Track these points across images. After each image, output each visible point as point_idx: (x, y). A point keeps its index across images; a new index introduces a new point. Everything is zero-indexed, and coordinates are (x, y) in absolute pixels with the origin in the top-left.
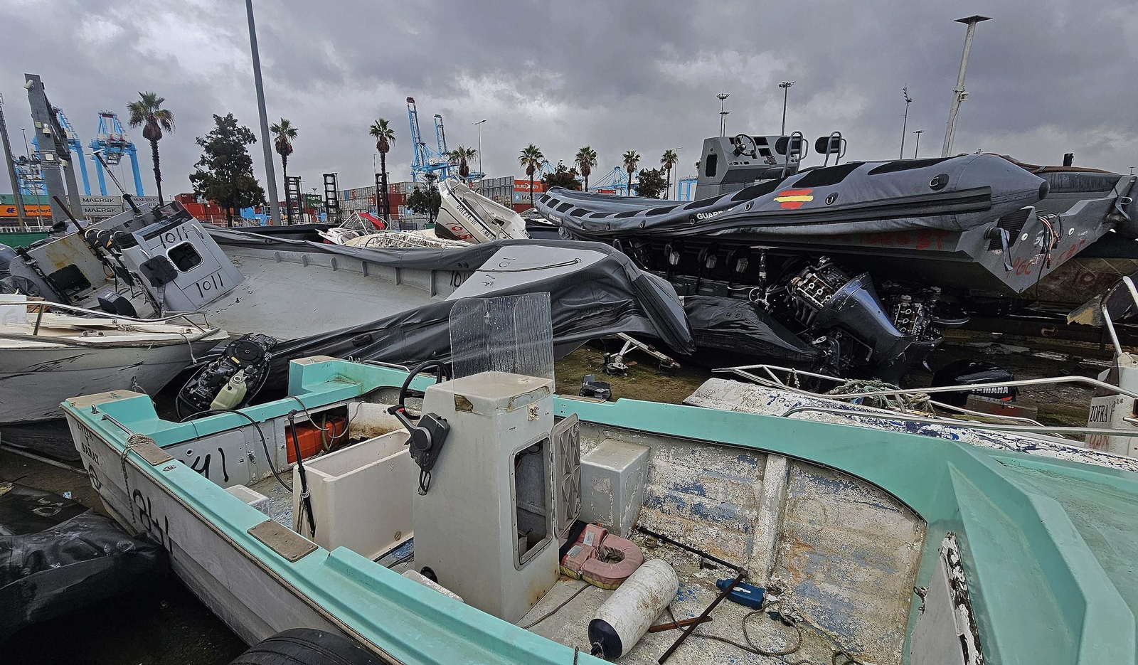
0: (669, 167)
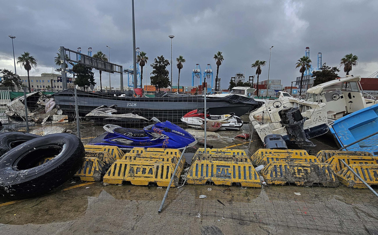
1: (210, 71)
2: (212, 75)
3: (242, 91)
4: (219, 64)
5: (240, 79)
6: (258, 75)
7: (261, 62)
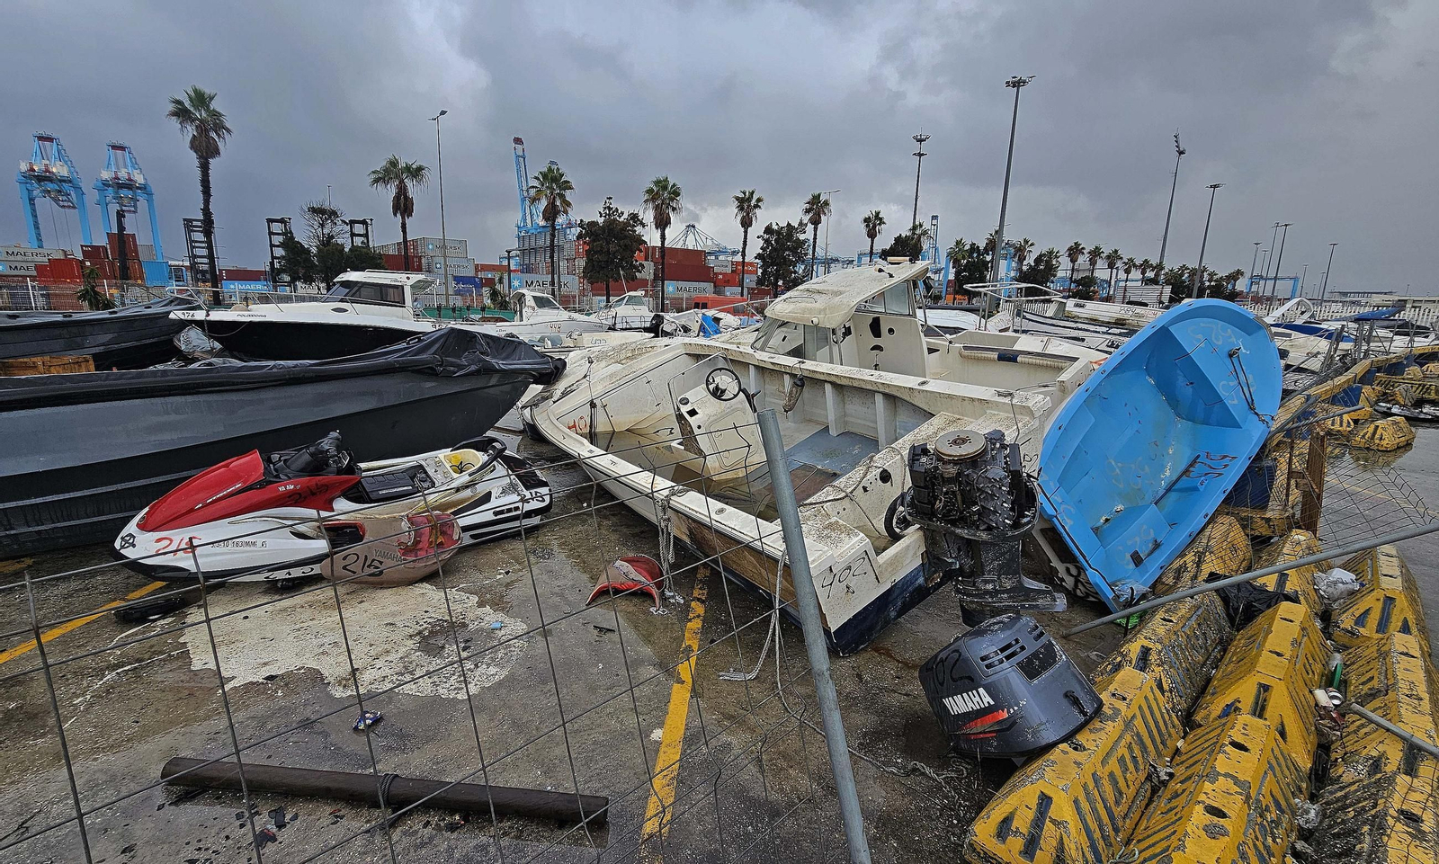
0: (816, 222)
1: (130, 180)
2: (150, 201)
3: (391, 290)
4: (205, 150)
5: (326, 231)
6: (403, 218)
7: (408, 169)
